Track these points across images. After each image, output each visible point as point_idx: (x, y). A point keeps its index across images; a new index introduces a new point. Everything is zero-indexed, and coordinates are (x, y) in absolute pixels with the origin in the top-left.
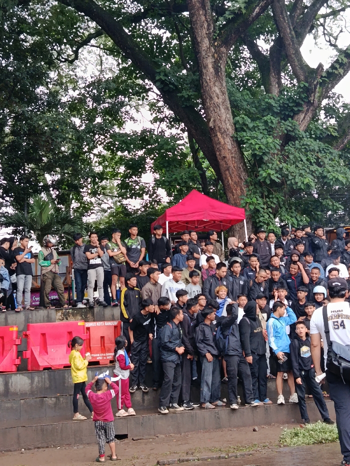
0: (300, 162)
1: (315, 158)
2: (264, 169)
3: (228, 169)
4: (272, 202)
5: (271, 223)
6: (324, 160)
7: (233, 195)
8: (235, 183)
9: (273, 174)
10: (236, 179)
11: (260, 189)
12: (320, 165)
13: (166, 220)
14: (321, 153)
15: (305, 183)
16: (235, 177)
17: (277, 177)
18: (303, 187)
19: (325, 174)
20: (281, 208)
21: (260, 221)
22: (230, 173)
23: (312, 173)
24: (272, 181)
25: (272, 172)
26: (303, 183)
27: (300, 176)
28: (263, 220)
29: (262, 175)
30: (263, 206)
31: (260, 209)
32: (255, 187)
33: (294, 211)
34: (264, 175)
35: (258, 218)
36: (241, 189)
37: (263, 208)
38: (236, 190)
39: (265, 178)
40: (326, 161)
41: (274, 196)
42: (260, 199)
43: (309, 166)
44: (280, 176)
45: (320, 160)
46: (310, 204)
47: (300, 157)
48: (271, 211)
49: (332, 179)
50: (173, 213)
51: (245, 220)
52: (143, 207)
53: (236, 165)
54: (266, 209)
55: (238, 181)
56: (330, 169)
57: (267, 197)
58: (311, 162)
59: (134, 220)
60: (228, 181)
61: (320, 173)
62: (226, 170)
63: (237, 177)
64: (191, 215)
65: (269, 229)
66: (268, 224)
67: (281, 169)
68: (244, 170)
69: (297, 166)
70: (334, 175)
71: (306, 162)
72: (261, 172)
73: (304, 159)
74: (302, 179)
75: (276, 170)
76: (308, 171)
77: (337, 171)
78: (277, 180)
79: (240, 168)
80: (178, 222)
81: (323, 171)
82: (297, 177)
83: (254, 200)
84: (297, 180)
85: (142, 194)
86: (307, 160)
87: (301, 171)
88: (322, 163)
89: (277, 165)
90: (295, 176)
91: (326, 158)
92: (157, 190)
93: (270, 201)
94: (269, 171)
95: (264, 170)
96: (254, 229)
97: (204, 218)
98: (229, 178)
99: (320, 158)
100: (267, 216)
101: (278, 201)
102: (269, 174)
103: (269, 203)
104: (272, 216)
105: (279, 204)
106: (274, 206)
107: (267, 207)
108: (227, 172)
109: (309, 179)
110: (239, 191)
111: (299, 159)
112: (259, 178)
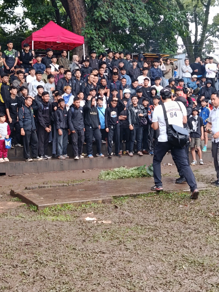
0: (121, 8)
1: (130, 7)
2: (98, 10)
3: (74, 9)
4: (102, 34)
5: (100, 48)
6: (136, 8)
7: (77, 27)
8: (78, 19)
9: (103, 15)
10: (80, 16)
11: (95, 24)
12: (133, 12)
13: (32, 40)
14: (134, 3)
15: (123, 23)
16: (79, 15)
17: (106, 17)
18: (121, 25)
19: (136, 18)
20: (107, 38)
21: (93, 46)
22: (75, 12)
23: (128, 16)
24: (102, 19)
25: (103, 13)
26: (122, 22)
27: (120, 17)
28: (96, 45)
29: (96, 15)
30: (96, 36)
31: (94, 38)
32: (92, 23)
33: (115, 41)
34: (98, 15)
35: (93, 43)
36: (82, 23)
37: (96, 37)
38: (79, 24)
39: (98, 17)
40: (137, 9)
41: (103, 30)
42: (94, 31)
43: (126, 11)
44: (107, 17)
45: (133, 8)
46: (125, 37)
47: (121, 5)
48: (101, 40)
49: (139, 22)
50: (37, 36)
51: (84, 44)
52: (16, 30)
53: (79, 6)
54: (98, 38)
55: (80, 18)
56: (139, 15)
57: (99, 30)
58: (127, 9)
59: (10, 38)
60: (74, 17)
61: (133, 17)
62: (73, 9)
63: (80, 15)
64: (49, 38)
65: (99, 52)
66: (98, 48)
67: (109, 12)
68: (85, 10)
69: (118, 11)
70: (141, 19)
71: (124, 9)
72: (95, 13)
73: (123, 6)
74: (121, 20)
75: (105, 12)
76: (125, 14)
77: (143, 16)
78: (106, 19)
79: (82, 9)
80: (40, 42)
81: (134, 16)
82: (118, 18)
83: (91, 31)
84: (118, 20)
85: (15, 21)
86: (125, 7)
87: (121, 15)
88: (134, 11)
89: (106, 9)
90: (117, 17)
91: (137, 7)
92: (25, 19)
93: (100, 33)
94: (101, 12)
95: (97, 12)
96: (89, 51)
97: (57, 41)
98: (75, 15)
99: (133, 7)
100: (98, 43)
101: (105, 34)
102: (101, 15)
103: (100, 34)
104: (101, 43)
105: (106, 36)
106: (103, 37)
107: (98, 37)
108: (74, 11)
109: (126, 21)
110: (80, 25)
111: (120, 6)
112: (94, 17)
